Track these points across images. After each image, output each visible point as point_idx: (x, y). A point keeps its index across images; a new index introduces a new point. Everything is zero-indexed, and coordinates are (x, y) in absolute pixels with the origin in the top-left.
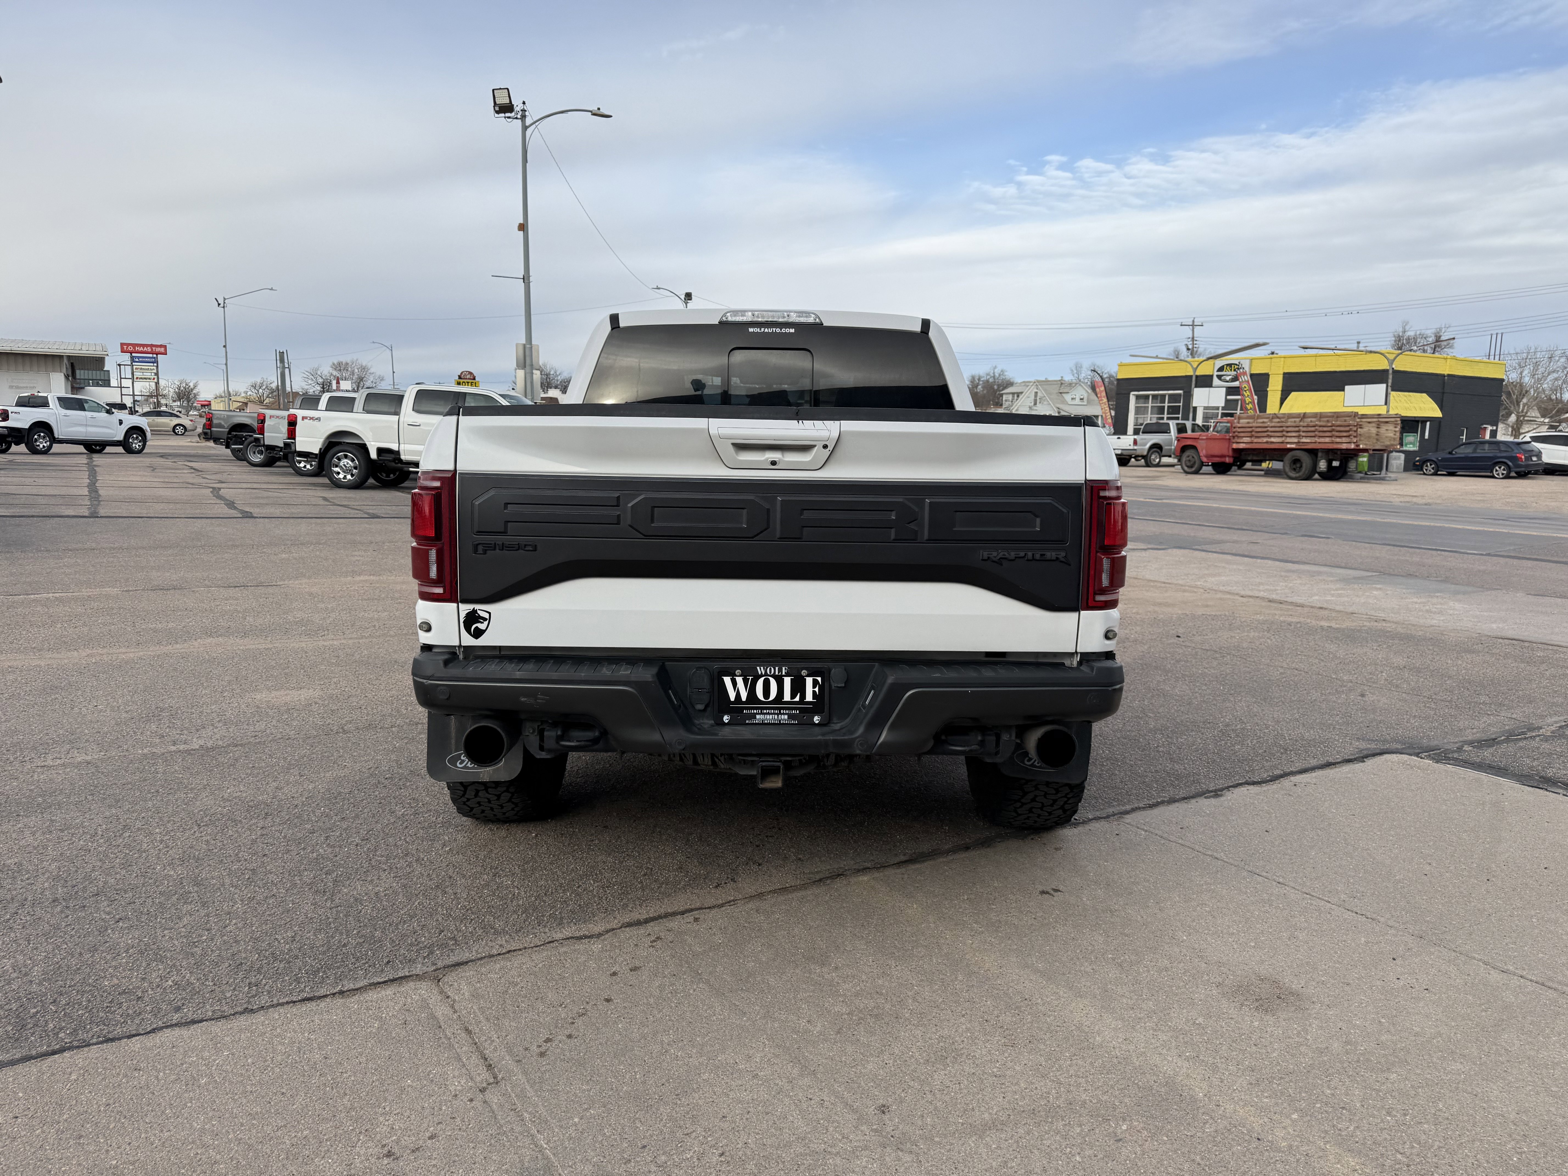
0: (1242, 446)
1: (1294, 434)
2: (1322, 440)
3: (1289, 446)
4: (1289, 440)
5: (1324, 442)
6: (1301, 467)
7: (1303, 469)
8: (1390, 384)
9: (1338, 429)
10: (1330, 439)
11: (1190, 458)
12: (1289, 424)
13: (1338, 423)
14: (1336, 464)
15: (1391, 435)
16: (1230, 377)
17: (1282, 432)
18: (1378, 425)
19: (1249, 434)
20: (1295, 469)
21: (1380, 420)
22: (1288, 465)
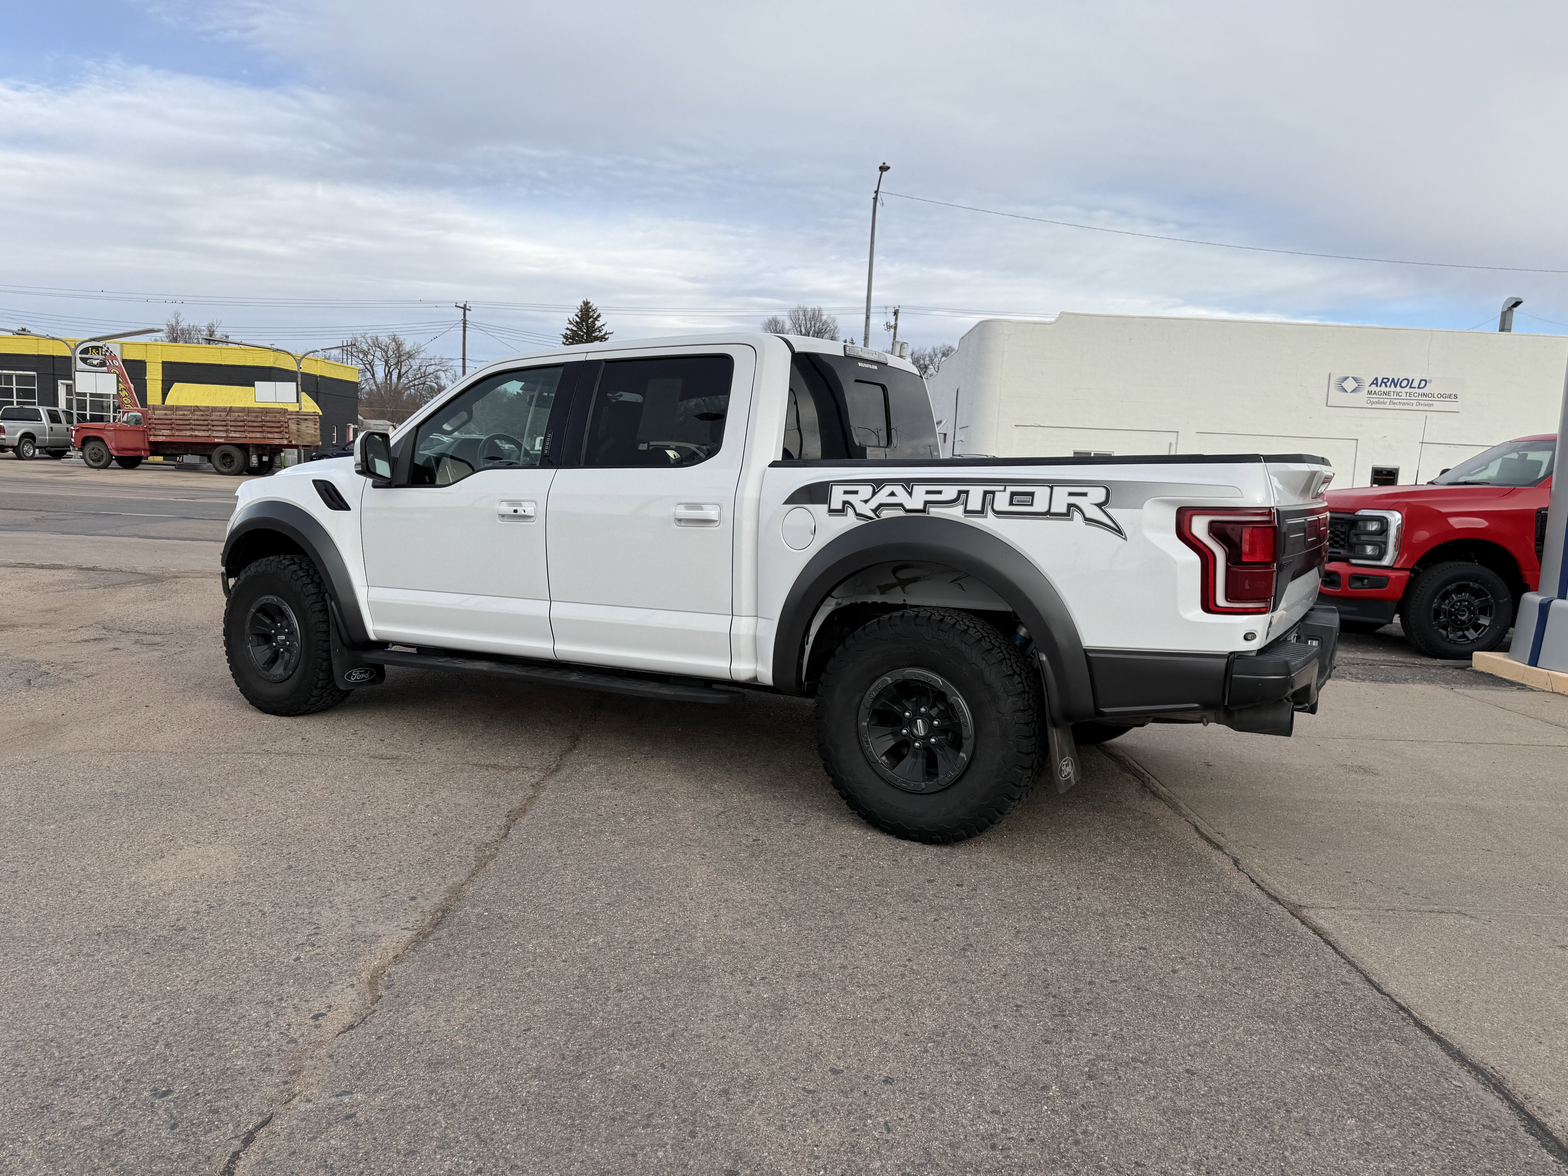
0: (161, 439)
1: (221, 428)
2: (251, 435)
3: (216, 440)
4: (215, 434)
5: (255, 437)
6: (232, 461)
7: (236, 464)
8: (299, 383)
9: (269, 424)
10: (261, 434)
11: (96, 450)
12: (214, 418)
13: (268, 419)
14: (265, 459)
15: (312, 432)
16: (98, 361)
17: (207, 425)
18: (298, 421)
19: (169, 427)
20: (225, 465)
21: (299, 417)
22: (218, 460)
